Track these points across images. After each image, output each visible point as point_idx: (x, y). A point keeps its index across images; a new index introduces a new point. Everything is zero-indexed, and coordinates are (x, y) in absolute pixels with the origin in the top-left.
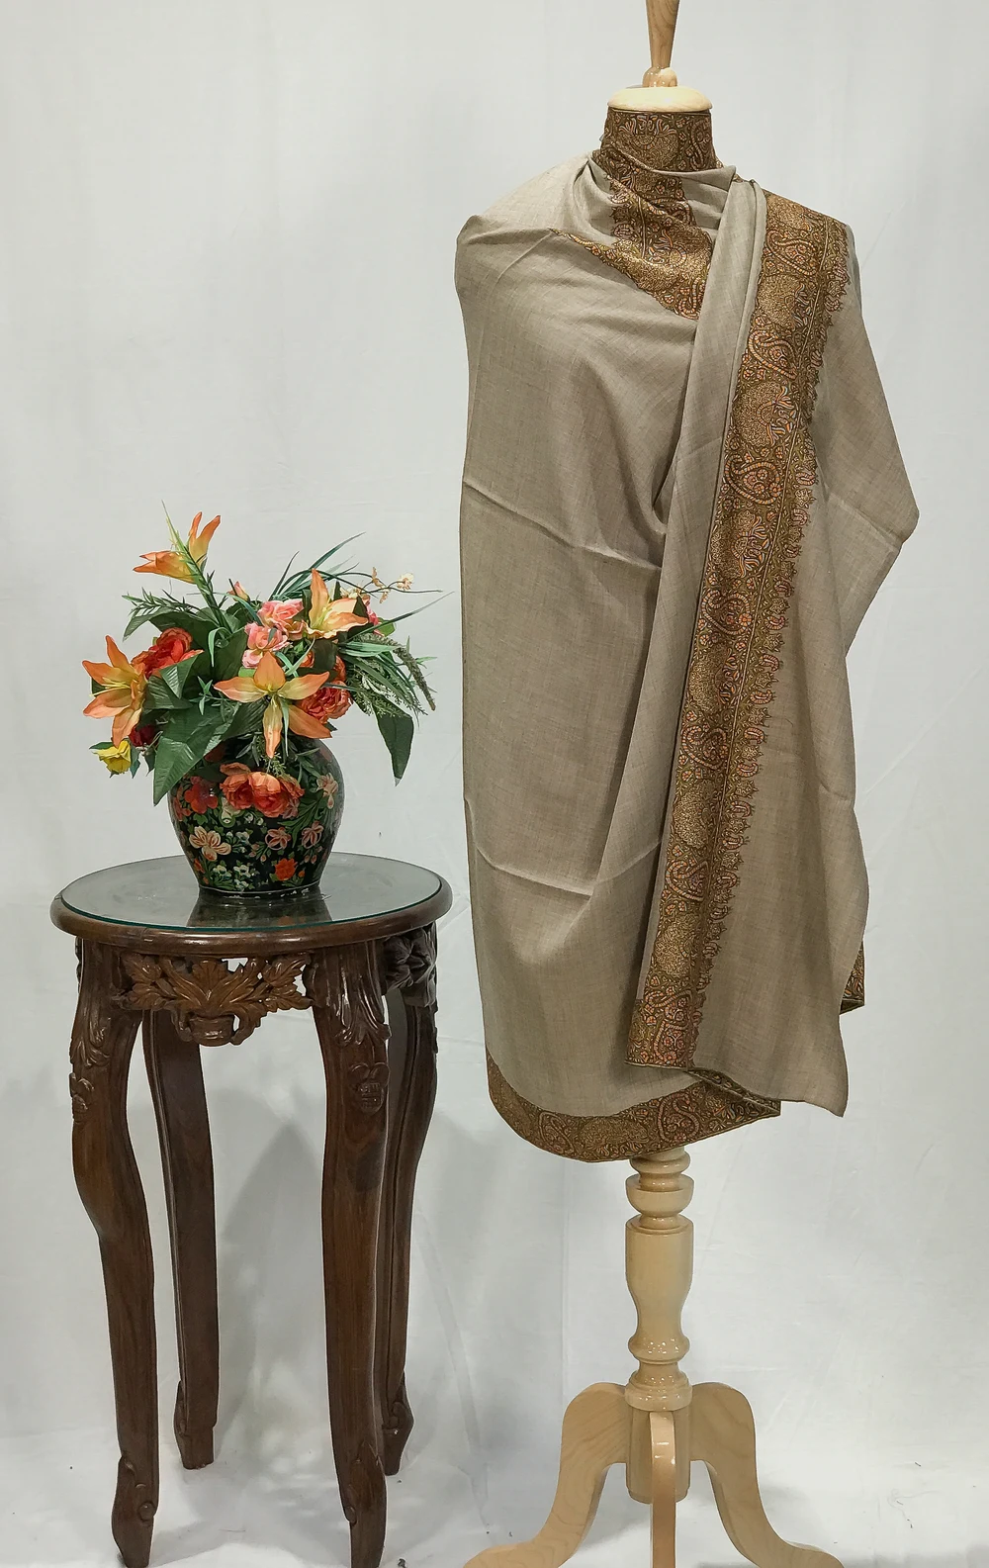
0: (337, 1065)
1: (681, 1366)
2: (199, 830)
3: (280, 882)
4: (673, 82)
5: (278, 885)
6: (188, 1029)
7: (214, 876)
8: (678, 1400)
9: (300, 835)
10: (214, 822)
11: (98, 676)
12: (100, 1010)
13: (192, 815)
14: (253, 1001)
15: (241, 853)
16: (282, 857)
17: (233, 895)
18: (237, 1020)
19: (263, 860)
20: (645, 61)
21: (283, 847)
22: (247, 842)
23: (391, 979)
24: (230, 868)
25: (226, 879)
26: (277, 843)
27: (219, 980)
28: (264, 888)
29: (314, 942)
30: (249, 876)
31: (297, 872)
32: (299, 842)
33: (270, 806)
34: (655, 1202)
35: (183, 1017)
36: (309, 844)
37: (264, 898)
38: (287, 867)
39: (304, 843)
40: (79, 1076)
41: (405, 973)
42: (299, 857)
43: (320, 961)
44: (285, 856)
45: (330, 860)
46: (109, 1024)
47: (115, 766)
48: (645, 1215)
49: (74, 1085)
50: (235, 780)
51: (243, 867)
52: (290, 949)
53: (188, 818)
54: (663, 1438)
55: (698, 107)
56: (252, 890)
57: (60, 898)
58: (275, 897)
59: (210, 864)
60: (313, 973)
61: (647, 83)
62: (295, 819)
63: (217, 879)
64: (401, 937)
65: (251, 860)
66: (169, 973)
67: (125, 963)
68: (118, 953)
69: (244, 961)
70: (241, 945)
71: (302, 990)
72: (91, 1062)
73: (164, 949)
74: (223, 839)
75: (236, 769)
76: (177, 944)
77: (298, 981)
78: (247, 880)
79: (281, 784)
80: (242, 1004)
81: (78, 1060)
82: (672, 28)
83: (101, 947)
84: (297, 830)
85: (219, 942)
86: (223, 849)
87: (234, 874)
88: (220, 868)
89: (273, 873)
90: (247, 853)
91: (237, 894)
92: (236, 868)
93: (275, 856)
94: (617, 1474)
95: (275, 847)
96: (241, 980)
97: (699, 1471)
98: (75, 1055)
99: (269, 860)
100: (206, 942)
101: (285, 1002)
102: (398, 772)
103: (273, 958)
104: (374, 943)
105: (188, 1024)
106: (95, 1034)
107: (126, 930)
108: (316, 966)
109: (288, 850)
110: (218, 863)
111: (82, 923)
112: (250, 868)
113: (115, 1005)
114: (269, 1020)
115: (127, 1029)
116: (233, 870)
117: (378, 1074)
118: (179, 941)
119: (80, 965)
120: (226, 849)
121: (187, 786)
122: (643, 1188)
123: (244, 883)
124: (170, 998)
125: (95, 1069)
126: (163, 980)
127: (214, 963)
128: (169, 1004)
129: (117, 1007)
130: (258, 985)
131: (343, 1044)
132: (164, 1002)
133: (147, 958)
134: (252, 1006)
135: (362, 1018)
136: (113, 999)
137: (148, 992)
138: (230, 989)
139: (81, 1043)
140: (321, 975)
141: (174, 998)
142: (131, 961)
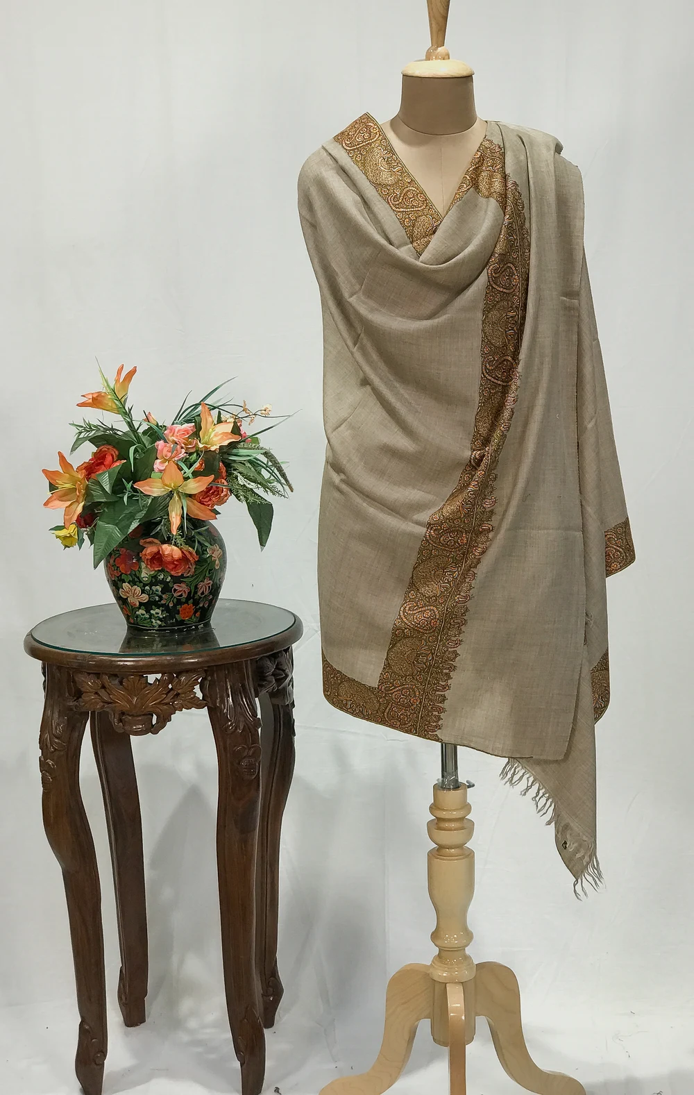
0: (225, 748)
1: (468, 951)
2: (126, 585)
3: (184, 621)
4: (446, 57)
5: (182, 622)
6: (121, 724)
7: (137, 617)
8: (467, 974)
9: (196, 587)
10: (136, 579)
11: (53, 479)
12: (59, 712)
13: (121, 575)
14: (166, 704)
15: (155, 600)
16: (184, 603)
17: (150, 630)
18: (155, 717)
19: (171, 605)
20: (428, 43)
21: (185, 596)
22: (160, 593)
23: (261, 686)
24: (148, 611)
25: (145, 619)
26: (180, 593)
27: (142, 689)
28: (173, 625)
29: (207, 662)
30: (161, 617)
31: (195, 613)
32: (196, 593)
33: (175, 567)
34: (446, 837)
35: (117, 716)
36: (203, 593)
37: (173, 632)
38: (187, 610)
39: (199, 593)
40: (46, 759)
41: (270, 682)
42: (196, 603)
43: (212, 676)
44: (187, 602)
45: (218, 604)
46: (66, 722)
47: (67, 542)
48: (441, 847)
49: (43, 765)
50: (150, 550)
51: (157, 611)
52: (190, 667)
53: (118, 577)
54: (456, 1001)
55: (465, 73)
56: (164, 626)
57: (30, 635)
58: (180, 631)
59: (134, 609)
60: (207, 684)
61: (428, 58)
62: (192, 576)
63: (139, 619)
64: (267, 657)
65: (163, 605)
66: (107, 686)
67: (77, 679)
68: (71, 672)
69: (159, 676)
70: (157, 665)
71: (200, 695)
72: (53, 748)
73: (102, 669)
74: (143, 592)
75: (151, 543)
76: (112, 665)
77: (197, 689)
78: (160, 620)
79: (183, 552)
80: (158, 706)
81: (45, 747)
82: (445, 18)
83: (59, 668)
84: (194, 584)
85: (141, 663)
86: (144, 598)
87: (151, 615)
88: (141, 612)
89: (178, 614)
90: (160, 601)
91: (153, 630)
92: (152, 611)
93: (179, 602)
94: (425, 1026)
95: (179, 596)
96: (157, 689)
97: (482, 1024)
98: (43, 744)
99: (175, 605)
100: (132, 663)
101: (189, 705)
102: (263, 542)
103: (179, 674)
104: (249, 662)
105: (120, 720)
106: (56, 729)
107: (76, 657)
108: (209, 678)
109: (188, 598)
110: (139, 608)
111: (45, 651)
112: (162, 611)
113: (70, 709)
114: (177, 717)
115: (79, 725)
116: (150, 613)
117: (253, 753)
118: (113, 663)
119: (45, 681)
120: (145, 598)
121: (117, 555)
122: (440, 829)
123: (158, 622)
124: (109, 703)
125: (57, 753)
126: (103, 690)
127: (138, 678)
128: (107, 707)
129: (71, 710)
130: (169, 692)
131: (229, 732)
132: (104, 706)
133: (92, 675)
134: (165, 707)
135: (242, 714)
136: (68, 704)
137: (93, 699)
138: (149, 696)
139: (47, 736)
140: (212, 684)
141: (111, 703)
142: (80, 678)
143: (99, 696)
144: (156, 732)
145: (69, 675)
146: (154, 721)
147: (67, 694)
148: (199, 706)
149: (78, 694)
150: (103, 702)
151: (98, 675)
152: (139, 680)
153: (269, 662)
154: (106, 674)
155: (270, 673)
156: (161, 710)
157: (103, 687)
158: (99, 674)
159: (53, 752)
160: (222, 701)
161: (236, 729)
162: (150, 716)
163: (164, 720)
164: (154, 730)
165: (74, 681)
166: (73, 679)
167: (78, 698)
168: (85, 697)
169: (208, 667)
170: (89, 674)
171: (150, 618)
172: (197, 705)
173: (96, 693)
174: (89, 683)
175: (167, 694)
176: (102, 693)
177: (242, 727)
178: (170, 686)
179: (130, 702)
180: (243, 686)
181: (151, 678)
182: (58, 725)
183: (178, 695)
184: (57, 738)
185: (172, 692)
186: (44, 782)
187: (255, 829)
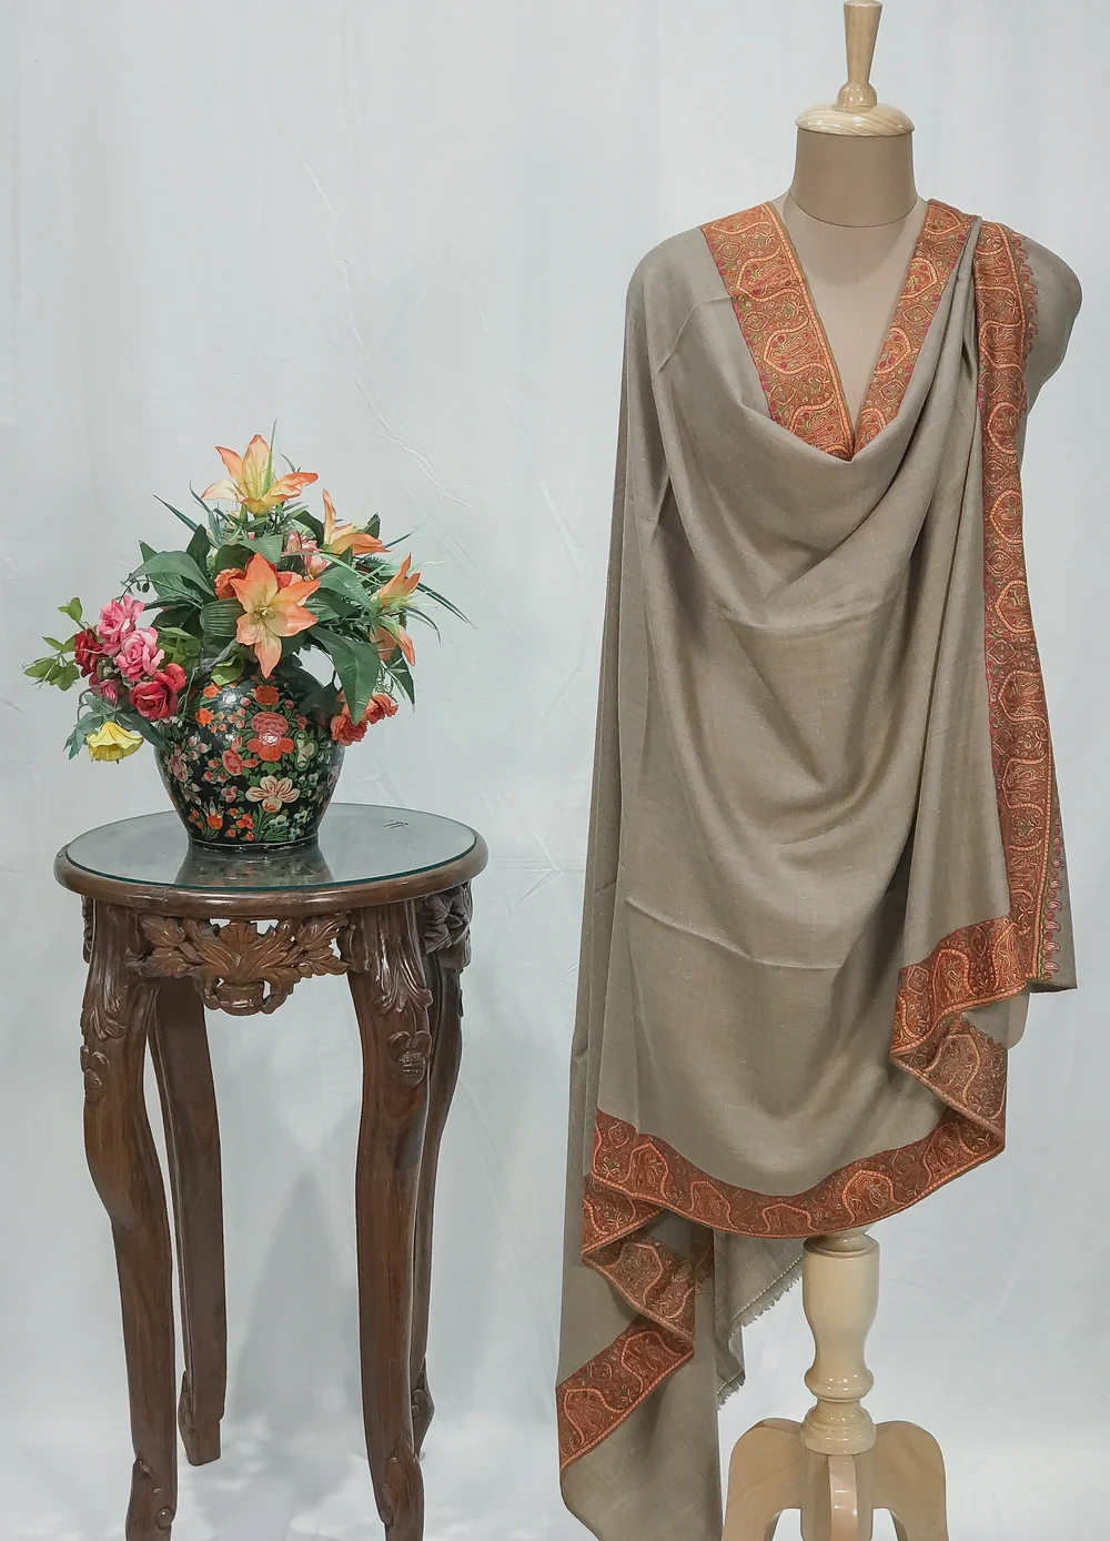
0: (376, 1035)
2: (265, 781)
6: (215, 997)
12: (115, 979)
14: (287, 967)
18: (268, 987)
23: (430, 939)
27: (247, 943)
29: (351, 901)
35: (209, 985)
40: (91, 1049)
41: (443, 933)
43: (357, 923)
46: (125, 993)
49: (88, 1062)
52: (328, 909)
57: (64, 855)
60: (350, 936)
64: (440, 895)
66: (193, 938)
67: (144, 925)
68: (136, 915)
69: (274, 923)
70: (273, 906)
71: (337, 953)
72: (105, 1033)
77: (334, 941)
80: (274, 970)
81: (91, 1031)
83: (120, 908)
85: (251, 903)
86: (293, 796)
88: (282, 818)
96: (273, 942)
98: (87, 1026)
100: (236, 902)
101: (320, 967)
103: (307, 920)
104: (413, 902)
107: (148, 889)
108: (354, 928)
113: (132, 972)
117: (420, 1043)
124: (195, 964)
125: (108, 1042)
126: (186, 944)
127: (245, 925)
128: (193, 971)
129: (136, 973)
130: (293, 947)
131: (384, 1011)
132: (188, 968)
133: (169, 921)
134: (285, 971)
135: (402, 984)
136: (129, 964)
137: (170, 957)
138: (262, 953)
139: (95, 1013)
140: (358, 935)
141: (200, 964)
142: (149, 923)
143: (181, 952)
144: (269, 1011)
145: (132, 919)
146: (267, 992)
147: (128, 950)
148: (337, 971)
149: (147, 950)
150: (187, 963)
151: (180, 920)
152: (246, 929)
153: (442, 905)
154: (194, 919)
155: (443, 920)
156: (279, 976)
157: (188, 939)
158: (182, 918)
159: (104, 1040)
160: (372, 965)
161: (394, 1006)
162: (261, 986)
163: (283, 991)
164: (267, 1006)
165: (141, 930)
166: (139, 925)
167: (144, 958)
168: (157, 954)
169: (353, 910)
170: (166, 918)
171: (290, 826)
172: (334, 969)
173: (177, 948)
174: (164, 932)
175: (288, 951)
176: (186, 947)
177: (402, 1004)
178: (293, 939)
179: (229, 962)
180: (405, 941)
181: (263, 926)
182: (113, 996)
183: (305, 952)
184: (112, 1018)
185: (295, 949)
186: (89, 1085)
187: (417, 1162)
